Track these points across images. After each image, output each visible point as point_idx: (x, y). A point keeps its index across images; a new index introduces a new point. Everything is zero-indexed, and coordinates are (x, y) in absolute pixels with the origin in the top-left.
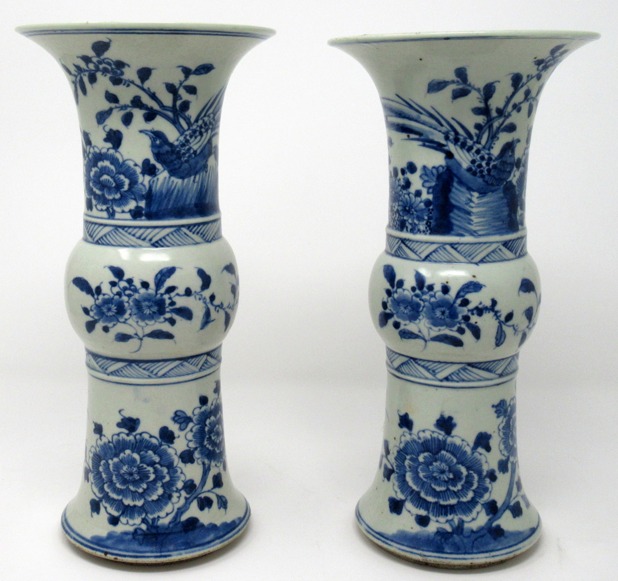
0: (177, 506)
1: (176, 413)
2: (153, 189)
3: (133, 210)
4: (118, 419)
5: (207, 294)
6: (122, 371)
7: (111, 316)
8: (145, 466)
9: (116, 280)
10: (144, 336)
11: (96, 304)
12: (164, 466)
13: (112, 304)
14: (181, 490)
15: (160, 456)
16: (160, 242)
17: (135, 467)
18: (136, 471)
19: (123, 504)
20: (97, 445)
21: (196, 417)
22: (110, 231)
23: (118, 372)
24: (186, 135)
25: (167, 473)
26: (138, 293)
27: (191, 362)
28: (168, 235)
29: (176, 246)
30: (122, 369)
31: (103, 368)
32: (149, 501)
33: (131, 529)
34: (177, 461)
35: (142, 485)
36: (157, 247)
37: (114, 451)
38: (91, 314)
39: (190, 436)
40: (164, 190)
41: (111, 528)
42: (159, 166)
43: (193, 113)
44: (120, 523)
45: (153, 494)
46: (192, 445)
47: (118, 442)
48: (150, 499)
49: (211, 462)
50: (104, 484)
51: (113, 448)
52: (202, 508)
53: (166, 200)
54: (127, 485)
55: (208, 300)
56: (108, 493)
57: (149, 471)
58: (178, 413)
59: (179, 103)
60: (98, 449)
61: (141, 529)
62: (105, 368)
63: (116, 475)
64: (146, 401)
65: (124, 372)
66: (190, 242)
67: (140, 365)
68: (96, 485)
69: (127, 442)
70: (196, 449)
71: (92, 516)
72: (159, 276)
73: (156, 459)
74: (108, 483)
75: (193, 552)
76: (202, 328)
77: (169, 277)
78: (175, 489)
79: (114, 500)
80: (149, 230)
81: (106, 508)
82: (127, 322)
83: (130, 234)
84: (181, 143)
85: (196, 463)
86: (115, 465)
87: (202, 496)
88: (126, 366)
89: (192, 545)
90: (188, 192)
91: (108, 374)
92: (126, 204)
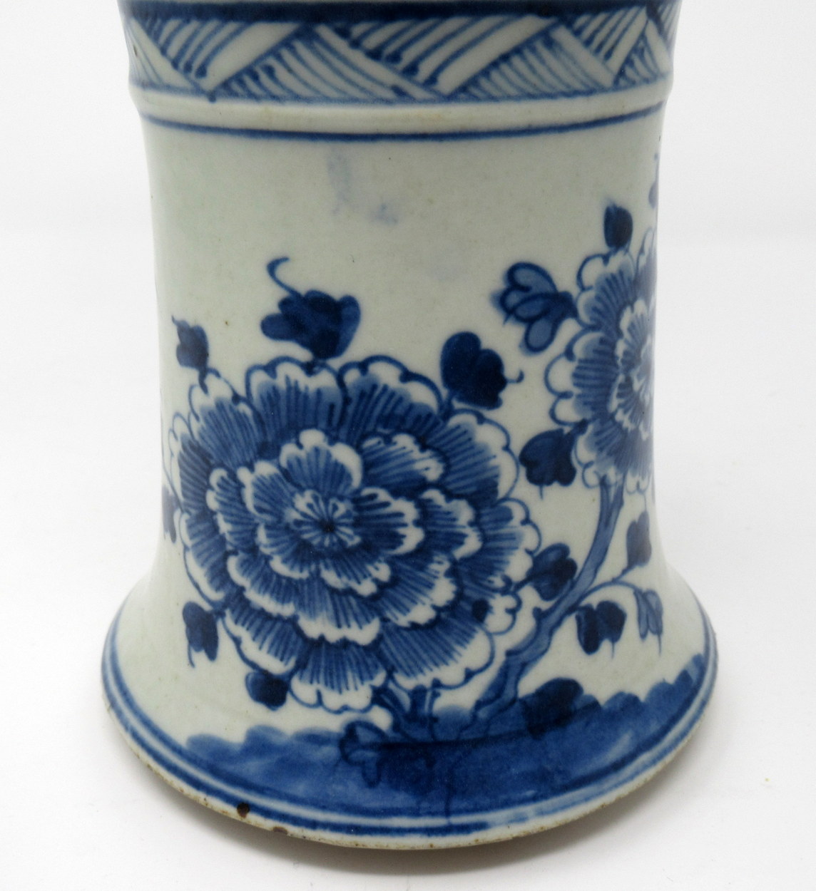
0: (505, 644)
1: (512, 273)
4: (268, 300)
6: (270, 71)
8: (383, 495)
12: (459, 497)
14: (521, 585)
15: (444, 457)
17: (341, 498)
18: (347, 515)
19: (300, 632)
20: (193, 411)
21: (590, 294)
23: (255, 77)
25: (471, 524)
27: (586, 34)
31: (188, 68)
32: (398, 629)
33: (334, 724)
34: (509, 476)
35: (370, 568)
37: (256, 435)
39: (563, 376)
41: (260, 715)
44: (289, 698)
45: (414, 602)
46: (569, 412)
47: (272, 397)
48: (403, 621)
49: (624, 478)
50: (226, 555)
51: (252, 422)
52: (590, 644)
54: (313, 567)
56: (241, 589)
57: (400, 515)
58: (523, 277)
60: (196, 426)
61: (370, 727)
62: (196, 65)
63: (268, 527)
64: (385, 214)
65: (280, 72)
68: (198, 556)
69: (306, 397)
70: (581, 426)
71: (192, 663)
73: (431, 467)
74: (241, 555)
75: (564, 807)
78: (498, 582)
79: (263, 615)
81: (237, 641)
85: (577, 482)
86: (264, 488)
87: (594, 600)
89: (558, 780)
91: (212, 97)
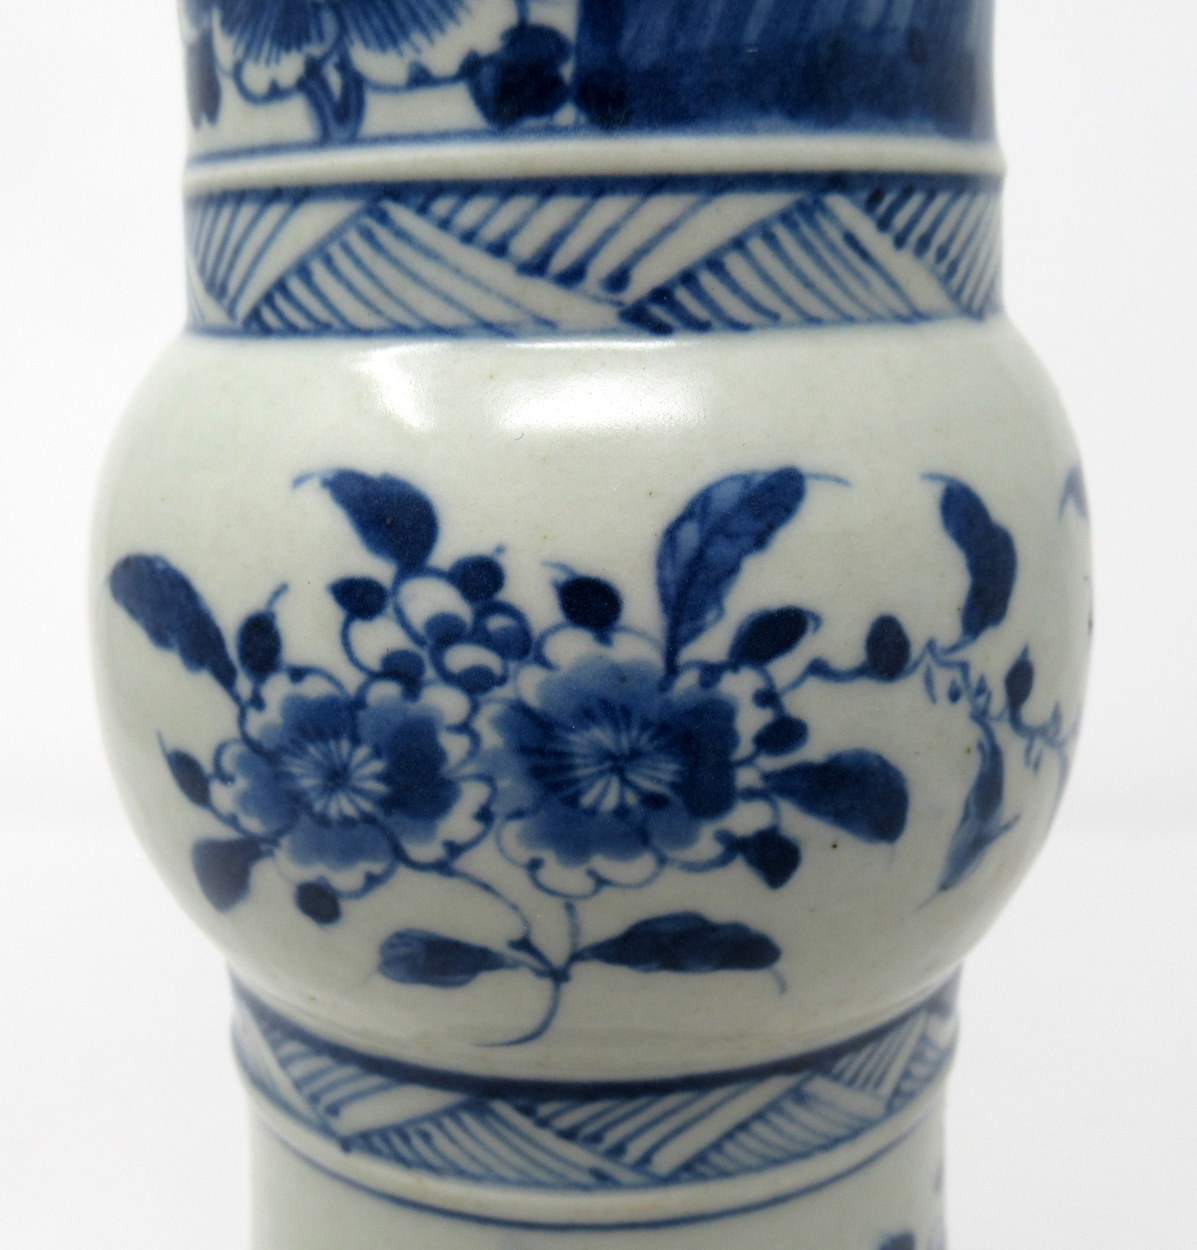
3: (491, 59)
5: (992, 655)
6: (426, 1137)
7: (347, 822)
9: (379, 569)
10: (577, 956)
11: (246, 739)
13: (356, 741)
16: (683, 295)
22: (336, 234)
23: (406, 1139)
26: (543, 662)
27: (848, 1075)
28: (738, 244)
29: (791, 325)
30: (429, 1127)
31: (314, 1099)
36: (661, 330)
38: (223, 796)
55: (998, 700)
65: (440, 1140)
66: (876, 306)
67: (545, 1109)
72: (690, 535)
76: (945, 886)
77: (760, 541)
80: (609, 209)
82: (463, 863)
83: (469, 237)
88: (451, 1112)
91: (346, 1144)
92: (434, 18)
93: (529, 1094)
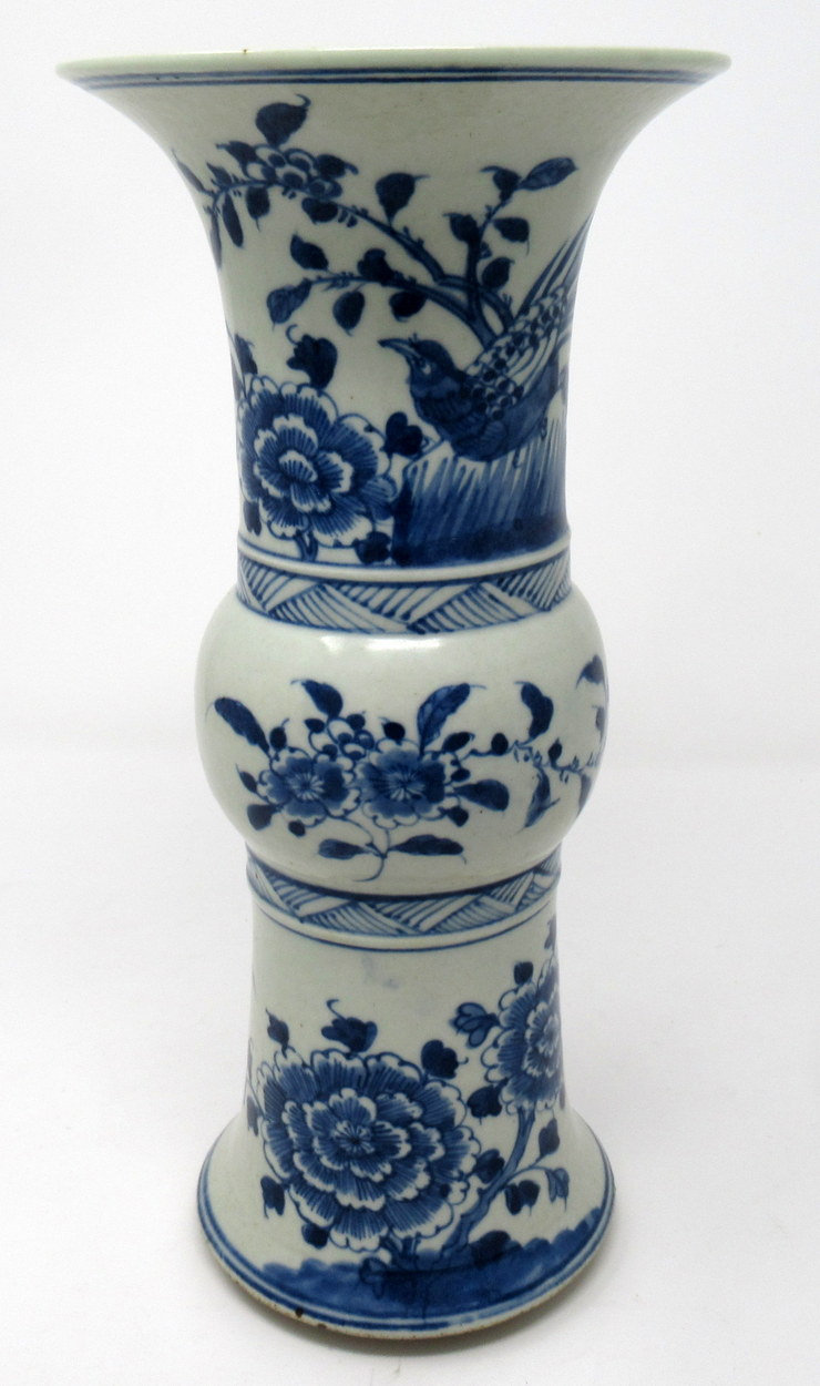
0: (460, 1210)
1: (460, 1010)
2: (415, 490)
3: (362, 542)
4: (327, 1019)
5: (543, 744)
6: (334, 916)
7: (309, 801)
8: (388, 1126)
9: (322, 716)
10: (390, 849)
11: (272, 770)
12: (432, 1126)
13: (313, 774)
14: (470, 1175)
15: (423, 1105)
16: (429, 621)
17: (364, 1126)
18: (368, 1135)
19: (337, 1202)
20: (276, 1064)
21: (507, 1012)
22: (307, 591)
23: (326, 917)
24: (499, 349)
25: (439, 1141)
26: (378, 750)
27: (498, 896)
28: (449, 603)
29: (469, 628)
30: (335, 913)
31: (289, 903)
32: (396, 1202)
33: (355, 1259)
34: (461, 1114)
35: (380, 1166)
36: (421, 632)
37: (315, 1087)
38: (262, 790)
39: (492, 1057)
40: (440, 491)
41: (310, 1252)
42: (428, 430)
43: (516, 289)
44: (329, 1243)
45: (405, 1186)
46: (496, 1076)
47: (326, 1068)
48: (399, 1197)
49: (535, 1104)
50: (292, 1152)
51: (313, 1080)
52: (514, 1208)
53: (447, 516)
54: (346, 1164)
55: (546, 759)
56: (301, 1174)
57: (398, 1136)
58: (467, 1010)
59: (482, 265)
60: (277, 1074)
61: (378, 1261)
62: (294, 903)
63: (320, 1139)
64: (391, 984)
65: (339, 918)
66: (502, 618)
67: (379, 906)
68: (274, 1148)
69: (346, 1070)
70: (504, 1082)
71: (266, 1215)
72: (429, 708)
73: (415, 1111)
74: (302, 1153)
75: (496, 1313)
76: (527, 825)
77: (453, 710)
78: (455, 1174)
79: (314, 1190)
80: (403, 593)
81: (297, 1205)
82: (351, 816)
83: (354, 599)
84: (485, 371)
85: (503, 1112)
86: (318, 1116)
87: (517, 1181)
88: (343, 907)
89: (493, 1296)
90: (500, 494)
91: (302, 920)
92: (343, 526)
93: (373, 900)
